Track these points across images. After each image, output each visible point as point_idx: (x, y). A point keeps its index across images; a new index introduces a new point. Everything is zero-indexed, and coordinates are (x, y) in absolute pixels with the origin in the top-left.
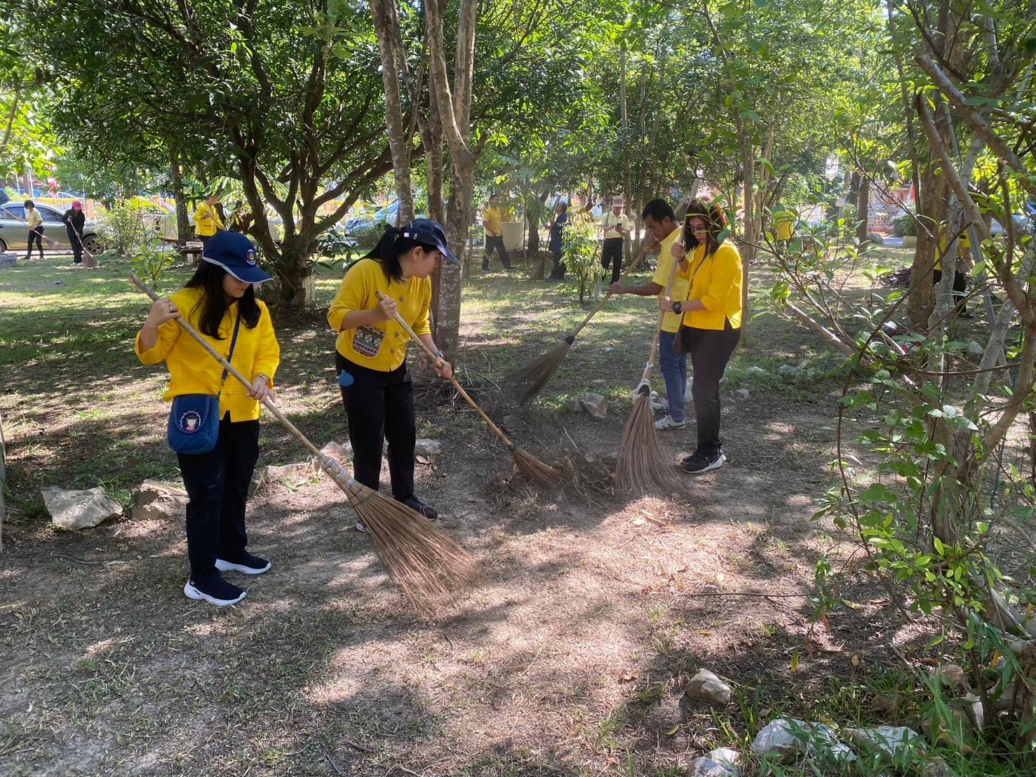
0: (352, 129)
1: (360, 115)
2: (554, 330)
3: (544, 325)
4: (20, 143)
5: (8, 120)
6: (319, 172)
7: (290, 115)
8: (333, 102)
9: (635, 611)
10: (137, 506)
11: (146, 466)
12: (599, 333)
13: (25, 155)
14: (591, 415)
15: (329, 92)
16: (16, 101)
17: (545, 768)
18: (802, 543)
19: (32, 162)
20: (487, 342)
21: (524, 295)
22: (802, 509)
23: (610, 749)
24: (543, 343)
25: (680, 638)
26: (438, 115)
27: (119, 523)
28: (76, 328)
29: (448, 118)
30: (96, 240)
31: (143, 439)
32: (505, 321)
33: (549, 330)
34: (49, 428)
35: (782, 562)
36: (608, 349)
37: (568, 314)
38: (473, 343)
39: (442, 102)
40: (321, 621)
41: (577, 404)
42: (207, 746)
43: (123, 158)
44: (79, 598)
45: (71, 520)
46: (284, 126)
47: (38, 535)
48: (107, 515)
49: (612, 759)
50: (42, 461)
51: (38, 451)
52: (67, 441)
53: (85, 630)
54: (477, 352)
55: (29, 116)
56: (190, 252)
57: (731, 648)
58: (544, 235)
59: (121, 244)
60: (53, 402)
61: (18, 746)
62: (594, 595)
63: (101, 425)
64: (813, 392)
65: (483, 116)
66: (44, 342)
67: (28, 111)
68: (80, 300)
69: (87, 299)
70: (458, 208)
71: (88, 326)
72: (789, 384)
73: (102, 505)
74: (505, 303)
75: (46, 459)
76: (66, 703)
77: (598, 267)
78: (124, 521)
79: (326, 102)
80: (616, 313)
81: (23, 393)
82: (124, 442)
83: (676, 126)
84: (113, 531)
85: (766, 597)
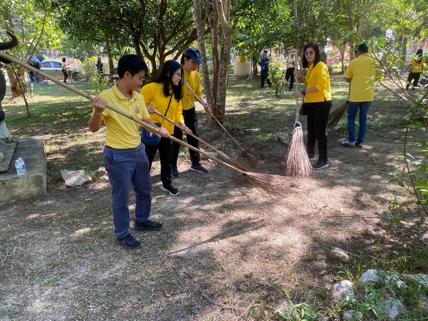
0: (179, 23)
1: (182, 17)
2: (265, 107)
3: (260, 106)
4: (47, 35)
5: (42, 25)
6: (166, 42)
7: (153, 18)
8: (171, 12)
9: (305, 222)
10: (97, 177)
11: (100, 162)
12: (285, 108)
13: (49, 39)
14: (282, 142)
15: (169, 7)
16: (45, 17)
17: (267, 286)
18: (378, 196)
19: (52, 42)
20: (236, 113)
21: (251, 93)
22: (378, 181)
23: (295, 279)
24: (260, 113)
25: (324, 234)
26: (217, 12)
27: (90, 184)
28: (72, 109)
29: (221, 13)
30: (78, 75)
31: (99, 152)
32: (244, 104)
33: (263, 107)
34: (63, 147)
35: (369, 203)
36: (289, 115)
37: (271, 101)
38: (231, 114)
39: (218, 6)
40: (172, 223)
41: (276, 138)
42: (128, 271)
43: (87, 39)
44: (76, 212)
45: (72, 183)
46: (151, 23)
47: (60, 188)
48: (86, 181)
49: (296, 283)
50: (61, 160)
51: (59, 156)
52: (70, 152)
53: (79, 225)
54: (233, 117)
55: (50, 24)
56: (115, 79)
57: (348, 239)
58: (259, 68)
59: (88, 76)
60: (63, 137)
61: (55, 268)
62: (286, 215)
63: (82, 146)
64: (381, 132)
65: (235, 15)
66: (60, 115)
67: (50, 21)
68: (73, 98)
69: (75, 98)
70: (225, 53)
71: (76, 108)
72: (370, 129)
73: (84, 177)
74: (243, 97)
75: (62, 159)
76: (73, 253)
77: (284, 80)
78: (92, 183)
79: (168, 12)
80: (292, 100)
81: (53, 134)
82: (91, 153)
83: (319, 18)
84: (88, 187)
85: (363, 218)
